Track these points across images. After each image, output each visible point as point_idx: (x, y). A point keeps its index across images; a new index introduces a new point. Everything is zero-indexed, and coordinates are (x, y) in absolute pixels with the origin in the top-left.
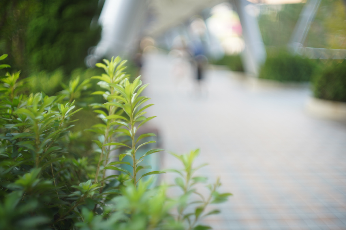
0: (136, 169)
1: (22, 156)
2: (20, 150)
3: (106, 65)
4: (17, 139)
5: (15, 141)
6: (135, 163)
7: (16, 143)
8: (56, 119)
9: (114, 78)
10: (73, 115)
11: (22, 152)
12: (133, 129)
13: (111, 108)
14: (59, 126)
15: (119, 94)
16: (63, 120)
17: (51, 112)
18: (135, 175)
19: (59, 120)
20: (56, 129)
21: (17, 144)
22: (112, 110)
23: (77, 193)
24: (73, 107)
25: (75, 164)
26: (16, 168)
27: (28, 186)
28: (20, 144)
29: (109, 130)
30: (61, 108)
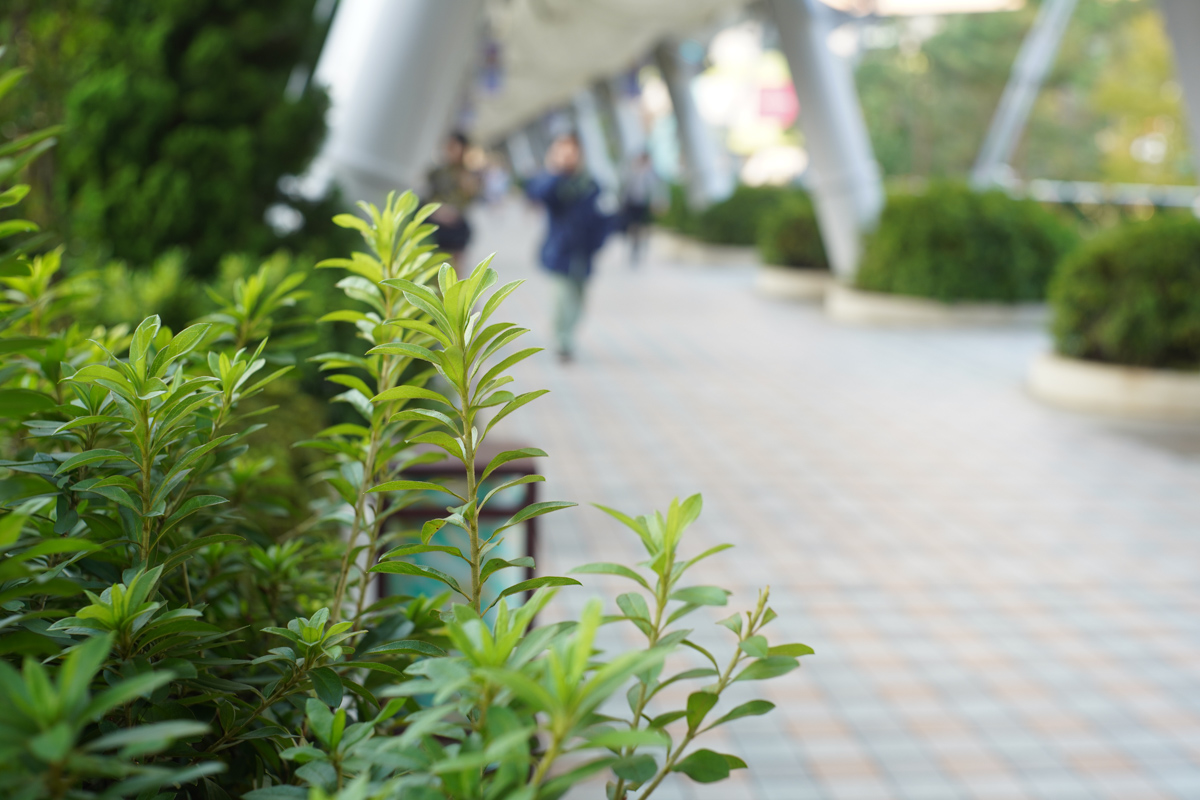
0: (480, 570)
1: (89, 530)
2: (80, 509)
3: (369, 221)
4: (71, 472)
5: (66, 479)
6: (478, 551)
7: (67, 485)
8: (204, 405)
9: (396, 266)
10: (260, 388)
11: (89, 517)
12: (470, 434)
13: (388, 368)
14: (214, 427)
15: (418, 316)
16: (227, 408)
17: (183, 381)
18: (477, 592)
19: (212, 408)
20: (203, 438)
21: (72, 488)
22: (391, 372)
23: (282, 652)
24: (261, 363)
25: (259, 564)
26: (66, 572)
27: (121, 627)
28: (84, 487)
29: (379, 444)
30: (221, 365)
